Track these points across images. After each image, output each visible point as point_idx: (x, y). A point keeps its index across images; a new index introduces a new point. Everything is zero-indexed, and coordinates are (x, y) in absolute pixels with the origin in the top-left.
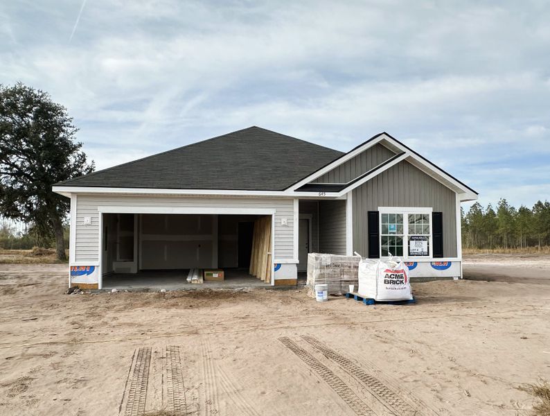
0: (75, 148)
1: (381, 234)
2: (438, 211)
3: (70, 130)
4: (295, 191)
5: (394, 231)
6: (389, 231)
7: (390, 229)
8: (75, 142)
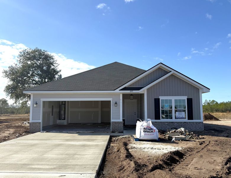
0: (58, 72)
1: (161, 109)
2: (190, 97)
3: (56, 65)
4: (119, 90)
5: (167, 107)
6: (165, 107)
7: (166, 106)
8: (58, 70)
